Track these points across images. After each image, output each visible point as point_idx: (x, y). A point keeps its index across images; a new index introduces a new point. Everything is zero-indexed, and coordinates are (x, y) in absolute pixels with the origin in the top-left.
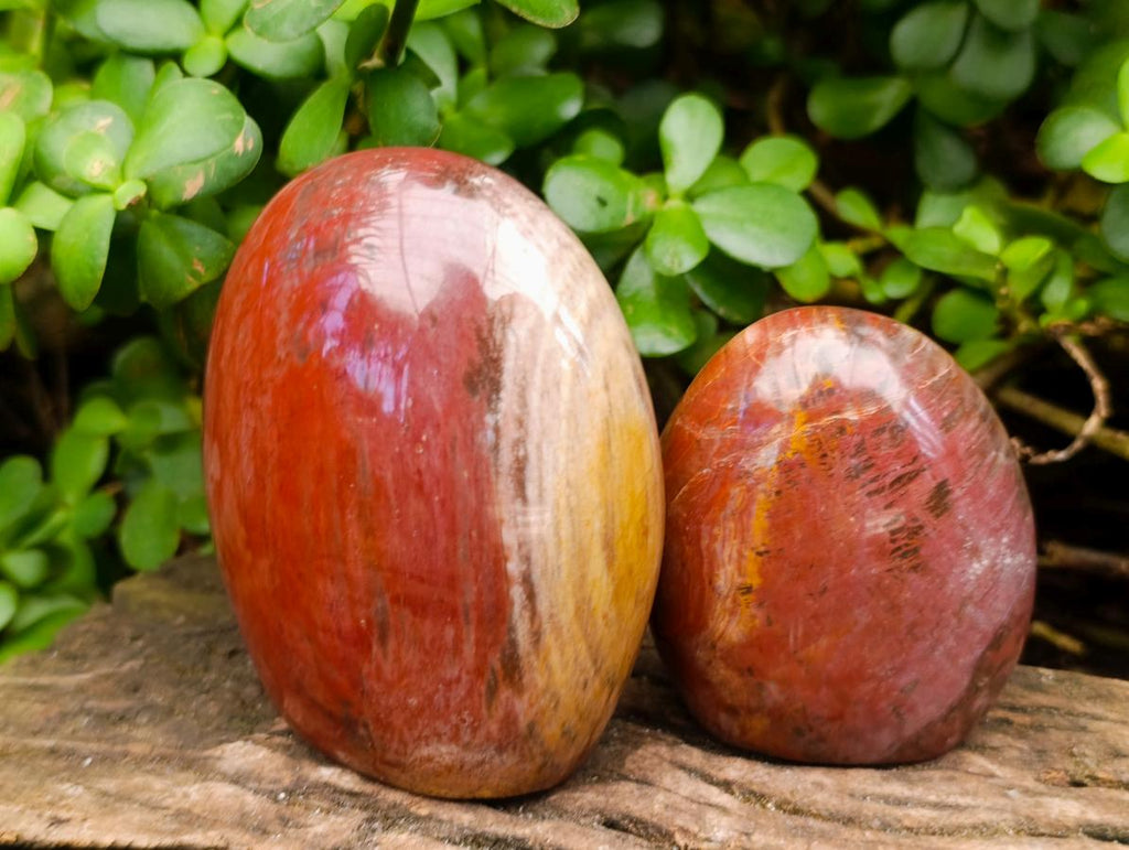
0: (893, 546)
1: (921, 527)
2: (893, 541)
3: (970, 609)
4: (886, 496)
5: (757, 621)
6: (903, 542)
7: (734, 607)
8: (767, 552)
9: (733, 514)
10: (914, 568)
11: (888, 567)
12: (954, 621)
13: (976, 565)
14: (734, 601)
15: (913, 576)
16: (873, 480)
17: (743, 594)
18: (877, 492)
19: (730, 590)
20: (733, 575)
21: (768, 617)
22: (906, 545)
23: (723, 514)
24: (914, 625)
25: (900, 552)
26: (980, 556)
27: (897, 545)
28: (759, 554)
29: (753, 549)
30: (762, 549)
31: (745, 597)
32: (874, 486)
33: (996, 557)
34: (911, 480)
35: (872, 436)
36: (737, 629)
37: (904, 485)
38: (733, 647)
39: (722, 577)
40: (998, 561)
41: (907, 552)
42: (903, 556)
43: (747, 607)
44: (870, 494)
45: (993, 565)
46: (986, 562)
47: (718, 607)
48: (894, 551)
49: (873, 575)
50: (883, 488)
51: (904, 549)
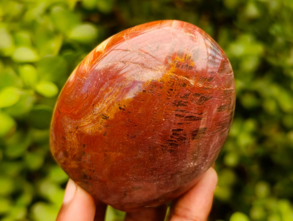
0: (170, 139)
1: (185, 139)
2: (172, 137)
3: (178, 176)
4: (182, 120)
5: (101, 131)
6: (175, 140)
7: (96, 120)
8: (124, 109)
9: (121, 87)
10: (171, 151)
11: (163, 145)
12: (170, 177)
13: (192, 163)
14: (98, 118)
15: (169, 153)
16: (182, 111)
17: (103, 118)
18: (180, 116)
19: (99, 113)
20: (105, 108)
21: (106, 133)
22: (175, 141)
23: (118, 84)
24: (155, 169)
25: (171, 142)
26: (196, 161)
27: (172, 139)
28: (120, 108)
29: (119, 105)
30: (123, 107)
31: (103, 120)
32: (181, 113)
33: (200, 165)
34: (195, 120)
35: (194, 95)
36: (91, 129)
37: (191, 120)
38: (84, 134)
39: (100, 107)
40: (200, 166)
41: (174, 144)
42: (171, 144)
43: (101, 124)
44: (176, 115)
45: (197, 167)
46: (196, 164)
47: (90, 116)
48: (169, 141)
49: (156, 144)
50: (183, 116)
51: (173, 142)
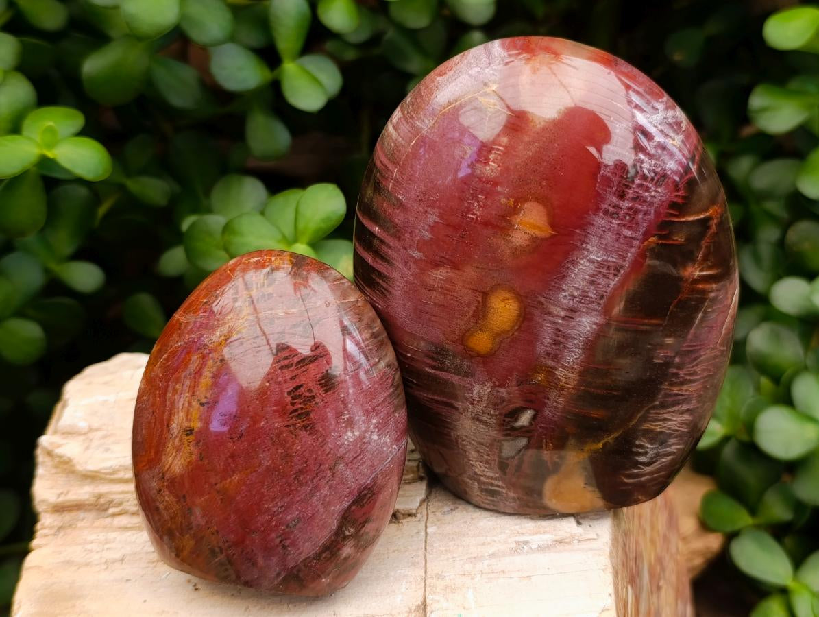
0: (292, 408)
1: (313, 397)
2: (293, 404)
3: (341, 467)
4: (293, 370)
5: (193, 457)
6: (300, 406)
7: (180, 445)
8: (208, 403)
9: (190, 375)
10: (305, 427)
11: (288, 423)
12: (329, 474)
13: (349, 434)
14: (181, 440)
15: (303, 433)
16: (286, 358)
17: (187, 435)
18: (287, 367)
19: (179, 432)
20: (183, 419)
21: (201, 454)
22: (302, 409)
23: (184, 374)
24: (300, 472)
25: (296, 413)
26: (353, 428)
27: (294, 408)
28: (202, 404)
29: (199, 400)
30: (204, 401)
31: (188, 437)
32: (286, 362)
33: (365, 431)
34: (311, 362)
35: (291, 328)
36: (179, 463)
37: (307, 365)
38: (175, 478)
39: (176, 421)
40: (367, 435)
41: (302, 413)
42: (299, 417)
43: (189, 446)
44: (281, 368)
45: (362, 438)
46: (357, 433)
47: (170, 445)
48: (291, 413)
49: (277, 428)
50: (292, 364)
51: (300, 411)
